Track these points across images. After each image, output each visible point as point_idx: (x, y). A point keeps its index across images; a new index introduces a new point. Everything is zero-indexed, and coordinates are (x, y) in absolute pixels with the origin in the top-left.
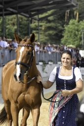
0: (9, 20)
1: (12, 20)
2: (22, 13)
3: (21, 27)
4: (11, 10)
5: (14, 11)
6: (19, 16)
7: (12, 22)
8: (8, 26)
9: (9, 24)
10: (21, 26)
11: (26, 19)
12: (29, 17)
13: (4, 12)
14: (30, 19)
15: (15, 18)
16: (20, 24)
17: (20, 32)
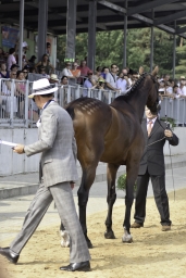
0: (135, 37)
1: (140, 38)
2: (162, 26)
3: (158, 52)
4: (142, 18)
5: (146, 20)
6: (155, 30)
7: (141, 41)
8: (133, 49)
9: (134, 45)
10: (158, 49)
11: (168, 36)
12: (174, 34)
13: (127, 22)
14: (177, 37)
15: (147, 35)
16: (156, 46)
17: (155, 61)
